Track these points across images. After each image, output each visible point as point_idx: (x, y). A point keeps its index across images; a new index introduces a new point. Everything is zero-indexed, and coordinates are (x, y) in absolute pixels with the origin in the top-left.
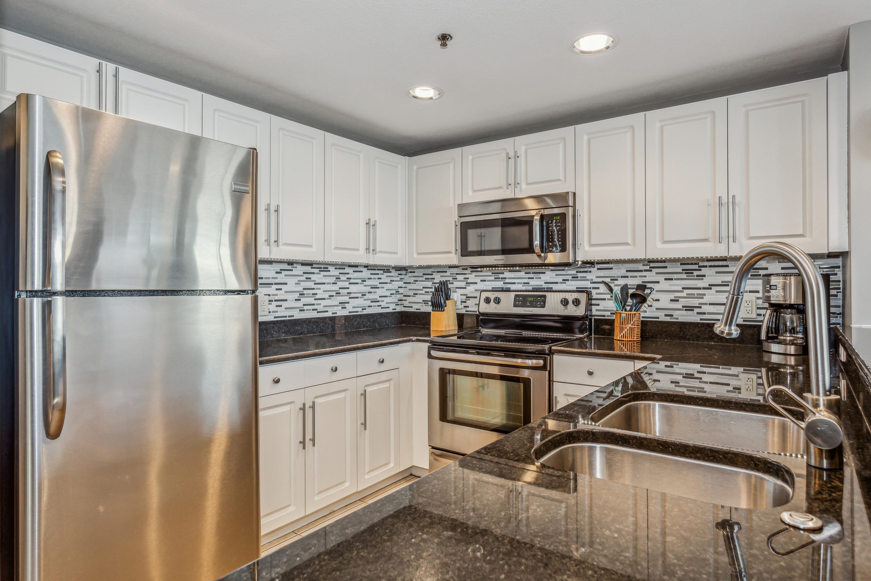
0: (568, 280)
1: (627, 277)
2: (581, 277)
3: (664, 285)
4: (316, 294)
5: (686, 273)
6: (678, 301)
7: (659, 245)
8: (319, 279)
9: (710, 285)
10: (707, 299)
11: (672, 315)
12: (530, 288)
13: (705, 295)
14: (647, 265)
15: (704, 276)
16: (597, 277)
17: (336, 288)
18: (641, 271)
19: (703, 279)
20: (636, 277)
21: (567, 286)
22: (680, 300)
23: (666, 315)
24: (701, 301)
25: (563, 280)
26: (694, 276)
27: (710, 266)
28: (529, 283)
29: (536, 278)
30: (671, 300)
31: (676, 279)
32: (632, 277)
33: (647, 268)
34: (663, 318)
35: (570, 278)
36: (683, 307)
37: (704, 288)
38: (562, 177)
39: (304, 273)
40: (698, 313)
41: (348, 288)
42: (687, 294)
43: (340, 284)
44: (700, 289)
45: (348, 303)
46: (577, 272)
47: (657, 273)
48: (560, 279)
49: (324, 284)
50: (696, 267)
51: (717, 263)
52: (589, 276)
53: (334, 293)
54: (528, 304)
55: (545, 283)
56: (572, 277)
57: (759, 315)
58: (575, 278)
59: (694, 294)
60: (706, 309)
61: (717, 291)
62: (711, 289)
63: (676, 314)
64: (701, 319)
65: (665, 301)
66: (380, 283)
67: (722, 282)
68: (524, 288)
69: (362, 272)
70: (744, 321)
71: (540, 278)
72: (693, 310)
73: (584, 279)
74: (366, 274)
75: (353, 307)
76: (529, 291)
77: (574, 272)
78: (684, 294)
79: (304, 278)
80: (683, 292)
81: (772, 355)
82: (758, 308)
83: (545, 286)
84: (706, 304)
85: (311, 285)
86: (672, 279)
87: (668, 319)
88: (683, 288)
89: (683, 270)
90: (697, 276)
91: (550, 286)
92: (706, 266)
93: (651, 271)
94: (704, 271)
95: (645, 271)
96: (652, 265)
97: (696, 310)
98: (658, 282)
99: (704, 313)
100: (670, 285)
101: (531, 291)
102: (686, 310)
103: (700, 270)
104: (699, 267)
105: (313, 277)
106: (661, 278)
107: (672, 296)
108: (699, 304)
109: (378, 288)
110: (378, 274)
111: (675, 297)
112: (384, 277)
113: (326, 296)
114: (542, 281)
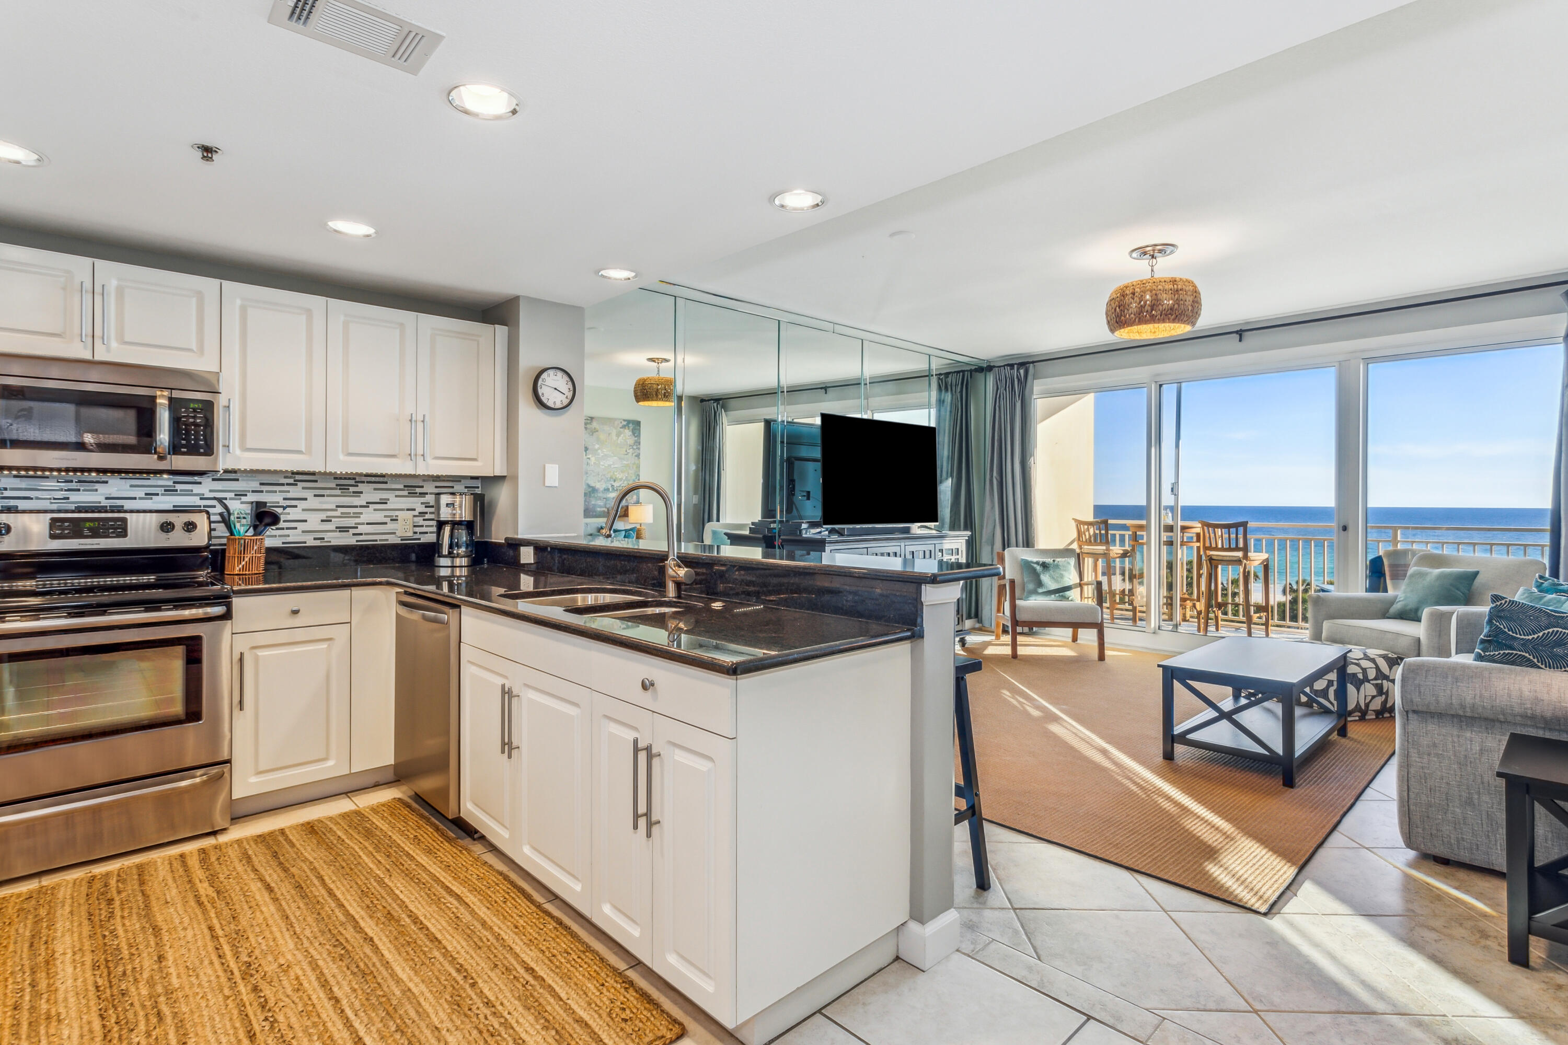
0: (157, 494)
1: (262, 492)
2: (181, 490)
3: (313, 502)
5: (340, 489)
6: (331, 521)
7: (342, 457)
9: (367, 503)
10: (364, 518)
11: (323, 539)
12: (72, 507)
13: (361, 513)
14: (290, 478)
15: (361, 493)
16: (211, 491)
18: (283, 485)
19: (360, 496)
20: (276, 492)
21: (153, 503)
22: (333, 519)
23: (315, 539)
24: (357, 520)
25: (146, 494)
26: (350, 492)
27: (368, 482)
28: (68, 498)
29: (83, 490)
30: (322, 521)
31: (328, 496)
32: (267, 492)
33: (291, 481)
34: (311, 542)
35: (160, 491)
36: (337, 528)
37: (361, 506)
38: (194, 346)
40: (354, 534)
42: (342, 513)
44: (356, 507)
46: (174, 483)
47: (303, 488)
48: (140, 493)
50: (352, 482)
51: (373, 479)
52: (196, 489)
54: (86, 532)
55: (107, 498)
56: (165, 491)
57: (415, 533)
58: (170, 491)
59: (350, 513)
60: (361, 529)
61: (375, 510)
62: (368, 507)
63: (327, 536)
64: (357, 541)
65: (314, 522)
67: (380, 499)
68: (54, 507)
70: (402, 540)
71: (96, 490)
72: (348, 531)
73: (190, 493)
76: (67, 511)
77: (171, 483)
78: (338, 513)
80: (337, 510)
81: (441, 569)
82: (415, 526)
83: (105, 503)
84: (363, 524)
86: (323, 496)
87: (318, 543)
88: (337, 506)
89: (337, 485)
90: (354, 492)
91: (119, 503)
92: (363, 482)
93: (296, 485)
94: (361, 487)
95: (288, 484)
96: (298, 477)
97: (352, 531)
98: (306, 499)
99: (361, 534)
100: (320, 503)
101: (73, 512)
102: (340, 531)
103: (357, 486)
104: (356, 482)
106: (308, 494)
107: (323, 516)
108: (356, 524)
111: (327, 517)
114: (102, 495)
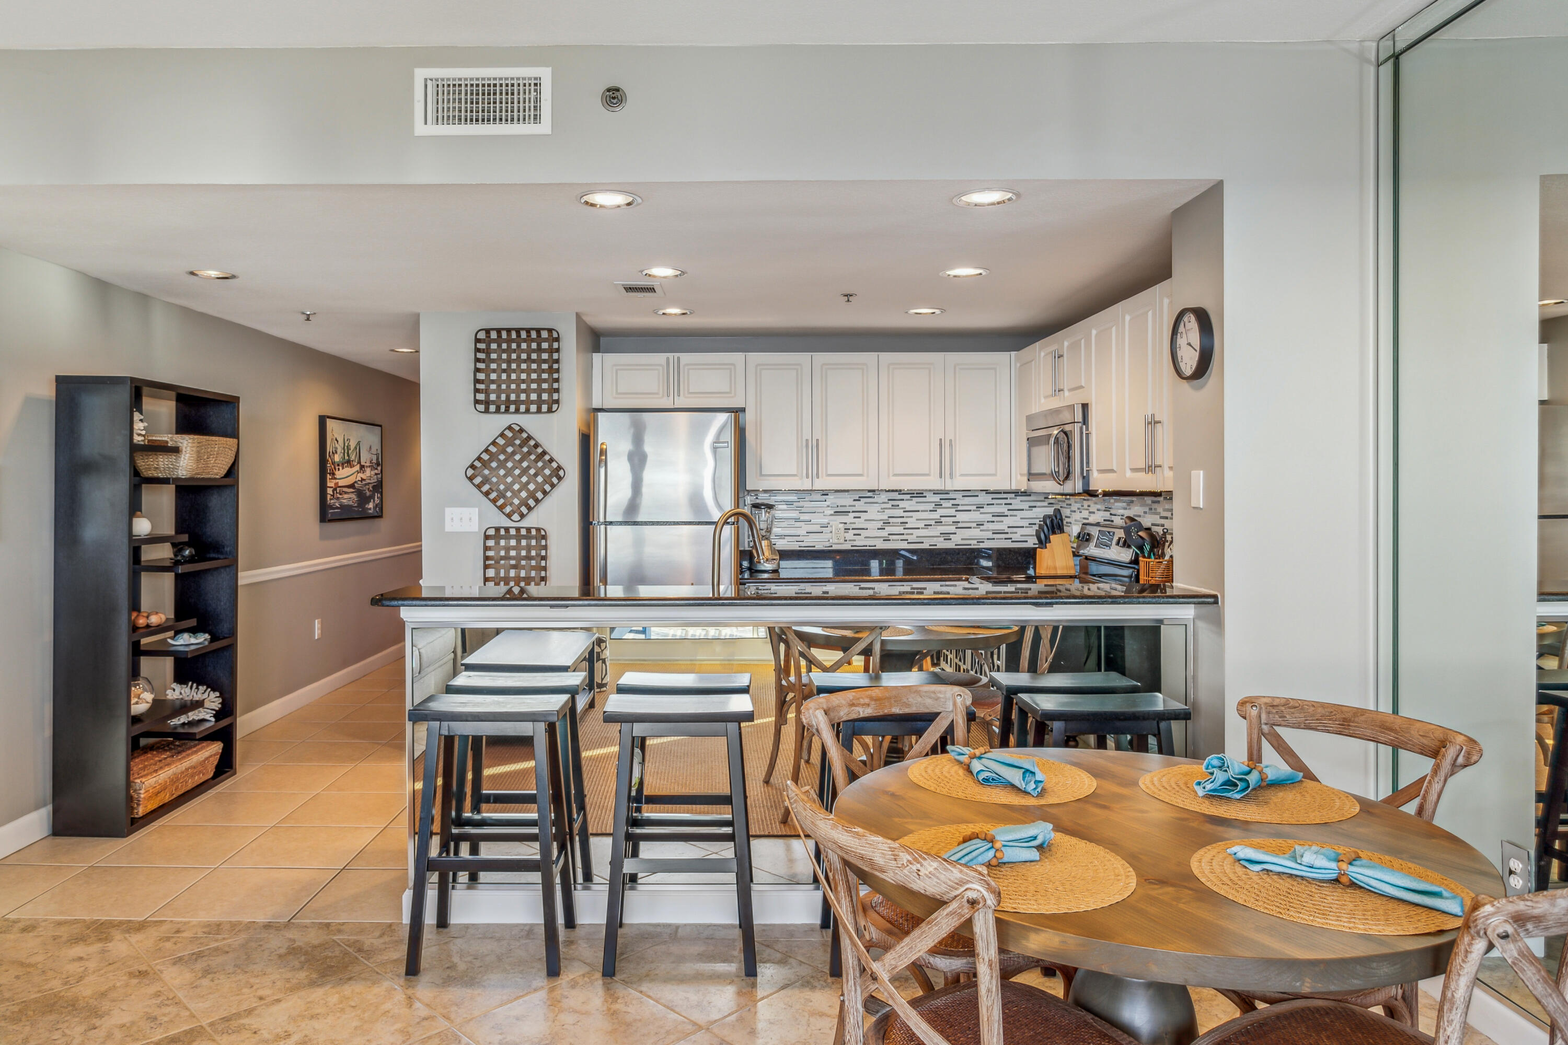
4: (907, 523)
8: (910, 506)
17: (936, 516)
39: (889, 500)
41: (955, 516)
43: (941, 512)
45: (955, 533)
49: (918, 511)
53: (933, 522)
66: (1009, 510)
69: (977, 496)
74: (983, 499)
75: (962, 539)
79: (889, 506)
85: (899, 512)
105: (902, 504)
109: (1007, 516)
110: (1007, 498)
112: (1017, 502)
113: (921, 525)
